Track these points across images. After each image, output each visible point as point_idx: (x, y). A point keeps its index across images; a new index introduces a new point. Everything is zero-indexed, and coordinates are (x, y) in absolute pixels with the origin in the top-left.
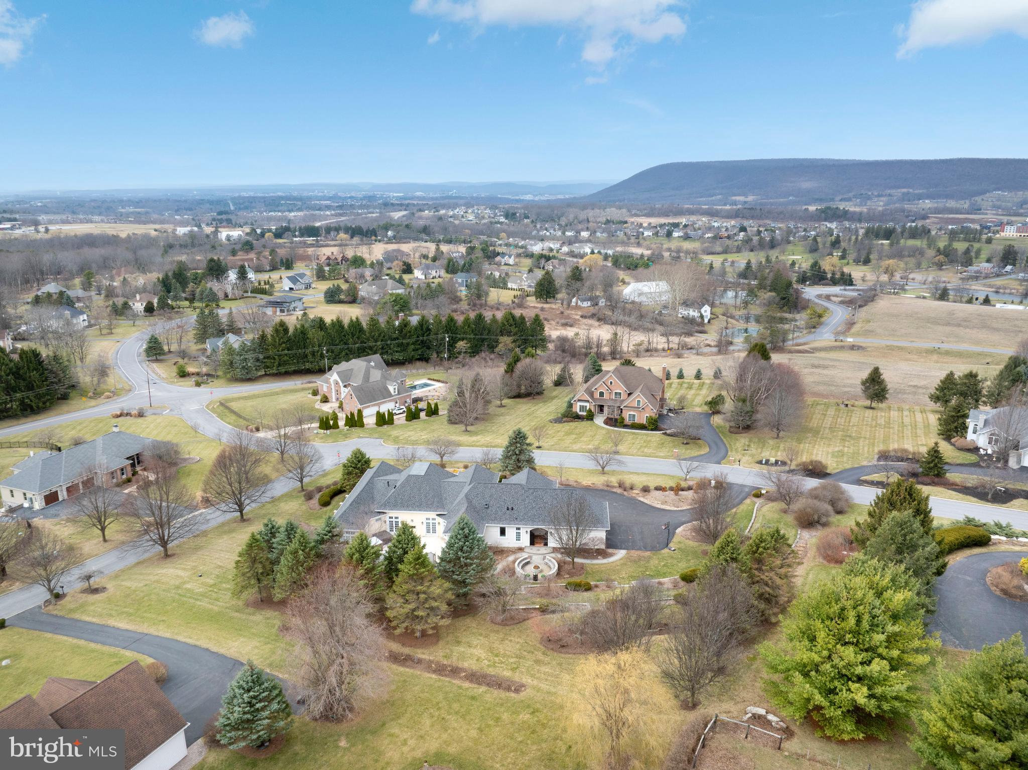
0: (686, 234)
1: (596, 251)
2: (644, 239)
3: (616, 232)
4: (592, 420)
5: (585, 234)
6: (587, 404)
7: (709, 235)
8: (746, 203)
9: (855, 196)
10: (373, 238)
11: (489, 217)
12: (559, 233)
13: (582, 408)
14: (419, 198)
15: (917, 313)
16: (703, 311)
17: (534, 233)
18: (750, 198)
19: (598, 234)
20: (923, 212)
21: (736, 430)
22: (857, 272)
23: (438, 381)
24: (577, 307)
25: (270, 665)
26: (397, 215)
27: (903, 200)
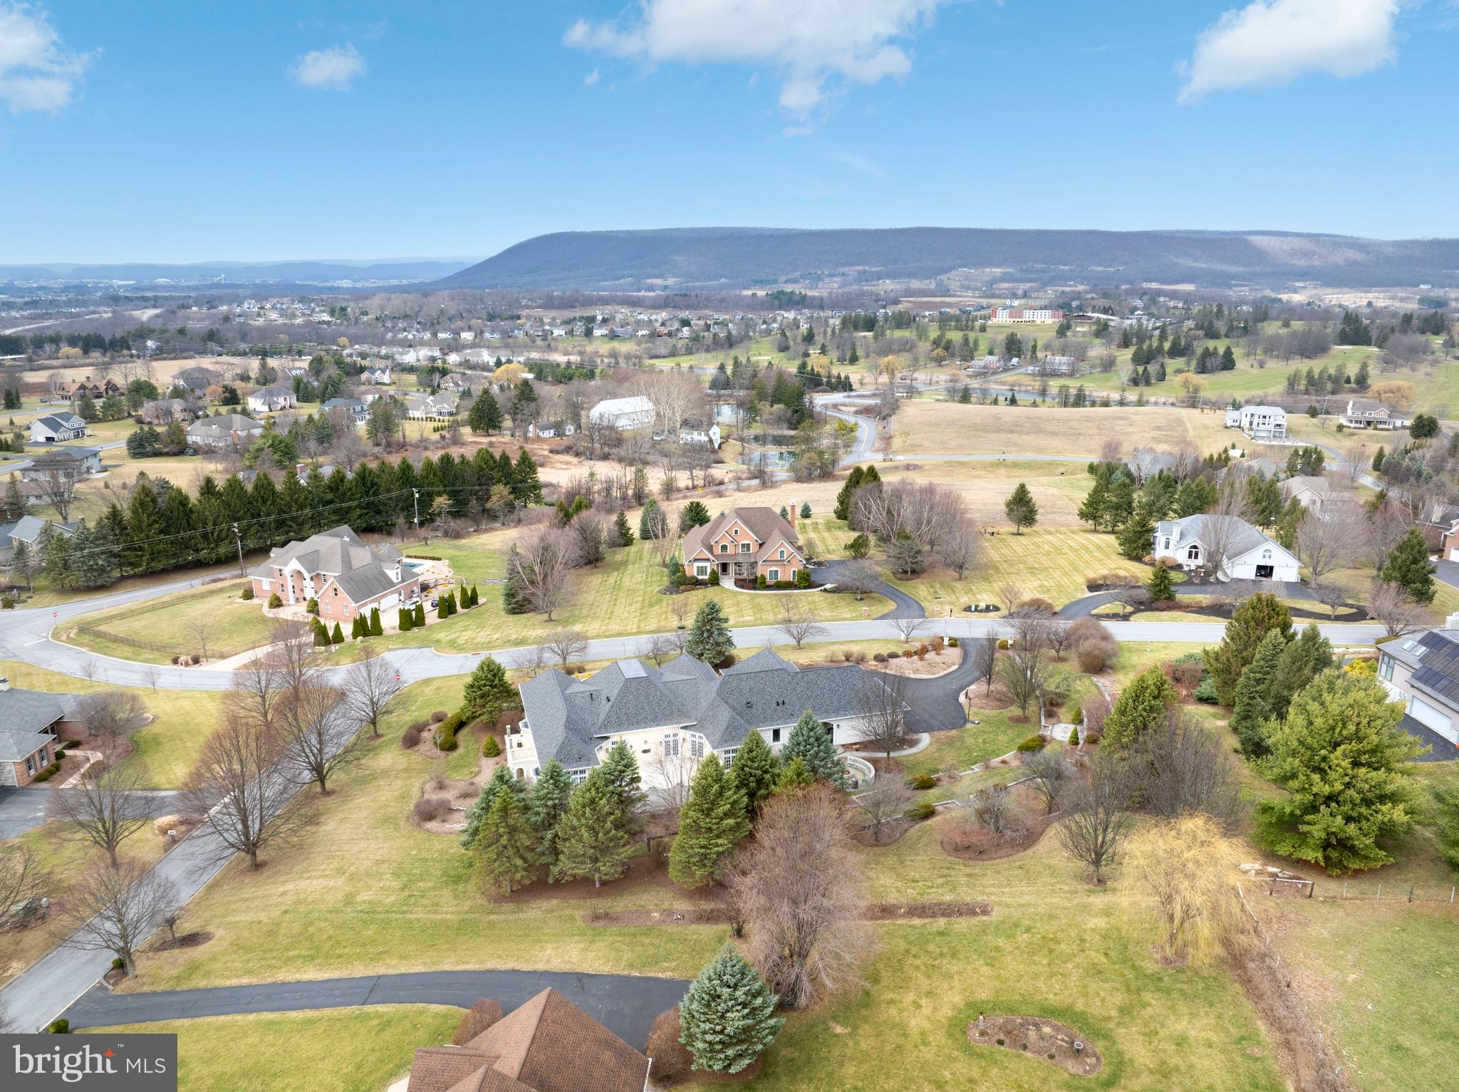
0: (612, 331)
1: (503, 360)
2: (555, 339)
3: (512, 331)
4: (718, 584)
5: (467, 336)
6: (707, 564)
7: (644, 332)
8: (666, 287)
9: (802, 276)
10: (125, 352)
11: (303, 314)
12: (427, 336)
13: (702, 570)
14: (163, 287)
15: (959, 420)
16: (711, 433)
17: (389, 335)
18: (671, 281)
19: (487, 335)
20: (892, 295)
21: (903, 576)
22: (854, 374)
23: (426, 558)
24: (538, 439)
25: (632, 966)
26: (146, 315)
27: (860, 281)
